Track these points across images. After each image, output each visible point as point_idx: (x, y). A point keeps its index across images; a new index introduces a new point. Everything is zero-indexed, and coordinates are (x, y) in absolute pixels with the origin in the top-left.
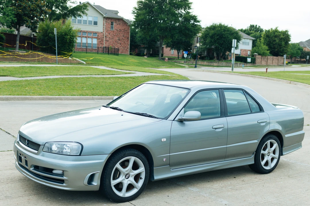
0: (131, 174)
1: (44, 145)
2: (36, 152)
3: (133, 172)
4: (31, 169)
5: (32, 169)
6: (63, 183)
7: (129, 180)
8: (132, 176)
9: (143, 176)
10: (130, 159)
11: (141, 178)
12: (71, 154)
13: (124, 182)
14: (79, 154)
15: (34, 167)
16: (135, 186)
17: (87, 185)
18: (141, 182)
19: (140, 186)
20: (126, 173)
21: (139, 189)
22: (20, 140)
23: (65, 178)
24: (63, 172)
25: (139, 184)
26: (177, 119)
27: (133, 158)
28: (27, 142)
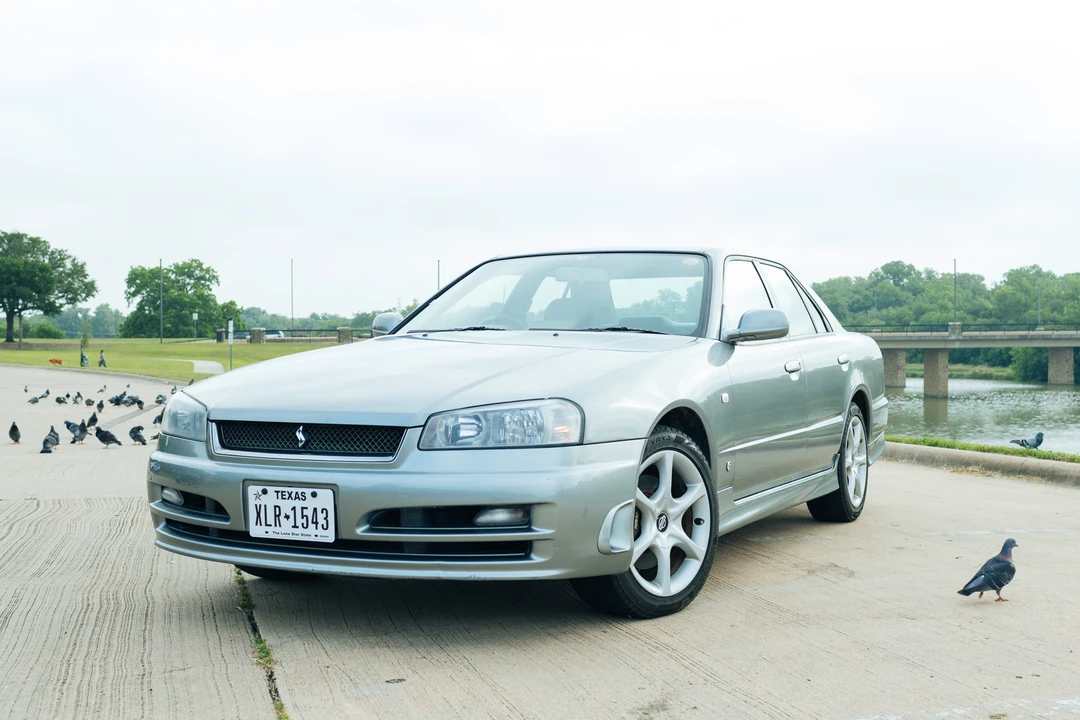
0: (672, 511)
1: (424, 426)
2: (391, 458)
3: (675, 505)
4: (361, 531)
5: (363, 532)
6: (527, 557)
7: (671, 535)
8: (675, 519)
9: (704, 513)
10: (661, 461)
11: (699, 522)
12: (550, 443)
13: (658, 543)
14: (576, 439)
15: (368, 522)
16: (691, 551)
17: (608, 553)
18: (702, 533)
19: (704, 549)
20: (658, 511)
21: (702, 557)
22: (224, 446)
23: (540, 531)
24: (525, 512)
25: (700, 543)
26: (724, 335)
27: (669, 457)
28: (300, 436)
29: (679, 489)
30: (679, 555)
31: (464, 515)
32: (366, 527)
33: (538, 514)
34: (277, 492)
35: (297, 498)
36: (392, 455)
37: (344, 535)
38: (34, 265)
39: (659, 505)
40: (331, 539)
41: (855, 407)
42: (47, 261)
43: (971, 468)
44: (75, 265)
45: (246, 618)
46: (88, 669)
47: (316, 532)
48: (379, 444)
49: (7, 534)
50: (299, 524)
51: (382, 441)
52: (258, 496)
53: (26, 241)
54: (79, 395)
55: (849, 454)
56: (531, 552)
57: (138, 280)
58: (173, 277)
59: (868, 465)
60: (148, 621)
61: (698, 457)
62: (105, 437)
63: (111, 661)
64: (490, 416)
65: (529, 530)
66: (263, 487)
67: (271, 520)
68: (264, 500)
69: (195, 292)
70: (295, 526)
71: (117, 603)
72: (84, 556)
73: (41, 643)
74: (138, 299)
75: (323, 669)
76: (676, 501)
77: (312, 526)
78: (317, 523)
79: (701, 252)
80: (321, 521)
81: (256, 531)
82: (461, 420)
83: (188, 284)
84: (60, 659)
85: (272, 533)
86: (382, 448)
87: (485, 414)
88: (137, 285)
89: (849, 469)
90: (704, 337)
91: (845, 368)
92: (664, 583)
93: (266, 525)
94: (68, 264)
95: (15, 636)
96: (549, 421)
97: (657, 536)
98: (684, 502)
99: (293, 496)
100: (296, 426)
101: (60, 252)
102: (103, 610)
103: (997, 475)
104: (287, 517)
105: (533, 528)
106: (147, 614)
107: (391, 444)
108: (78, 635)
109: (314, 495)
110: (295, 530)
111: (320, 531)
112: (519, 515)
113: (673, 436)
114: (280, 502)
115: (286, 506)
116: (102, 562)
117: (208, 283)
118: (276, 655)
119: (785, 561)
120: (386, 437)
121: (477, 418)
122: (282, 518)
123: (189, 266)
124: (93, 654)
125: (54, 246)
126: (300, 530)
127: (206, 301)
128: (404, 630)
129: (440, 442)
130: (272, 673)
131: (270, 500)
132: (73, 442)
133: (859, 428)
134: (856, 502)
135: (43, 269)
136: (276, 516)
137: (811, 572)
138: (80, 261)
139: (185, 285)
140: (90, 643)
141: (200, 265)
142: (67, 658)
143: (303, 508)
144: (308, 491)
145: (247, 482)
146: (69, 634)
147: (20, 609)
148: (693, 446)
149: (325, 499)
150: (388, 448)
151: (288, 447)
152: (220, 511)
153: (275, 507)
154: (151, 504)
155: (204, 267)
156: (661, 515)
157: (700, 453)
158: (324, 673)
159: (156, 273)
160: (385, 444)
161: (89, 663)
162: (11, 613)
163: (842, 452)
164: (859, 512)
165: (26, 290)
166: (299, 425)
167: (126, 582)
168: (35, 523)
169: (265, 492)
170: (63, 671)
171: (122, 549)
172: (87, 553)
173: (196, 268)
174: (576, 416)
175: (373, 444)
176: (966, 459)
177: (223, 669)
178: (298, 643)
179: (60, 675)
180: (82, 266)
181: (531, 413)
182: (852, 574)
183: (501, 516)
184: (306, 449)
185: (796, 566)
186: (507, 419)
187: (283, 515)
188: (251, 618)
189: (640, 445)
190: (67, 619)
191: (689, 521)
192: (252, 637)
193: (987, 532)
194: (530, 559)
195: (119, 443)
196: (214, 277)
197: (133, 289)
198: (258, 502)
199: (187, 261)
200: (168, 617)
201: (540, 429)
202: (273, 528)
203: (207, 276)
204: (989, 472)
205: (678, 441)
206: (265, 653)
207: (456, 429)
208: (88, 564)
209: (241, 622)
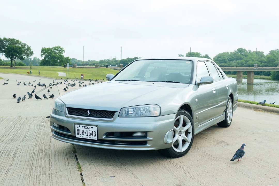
0: (182, 130)
1: (120, 111)
2: (112, 119)
3: (183, 129)
4: (104, 137)
5: (105, 137)
6: (146, 145)
7: (182, 137)
8: (183, 133)
9: (191, 131)
10: (180, 118)
11: (189, 133)
12: (152, 116)
13: (179, 139)
14: (159, 115)
15: (106, 135)
16: (187, 140)
17: (166, 143)
18: (190, 136)
19: (190, 140)
20: (179, 131)
21: (190, 142)
22: (69, 114)
23: (149, 138)
24: (145, 134)
25: (189, 138)
26: (197, 83)
27: (182, 117)
28: (88, 112)
29: (184, 125)
30: (184, 142)
31: (130, 134)
32: (106, 136)
33: (149, 134)
34: (83, 126)
35: (88, 128)
36: (112, 118)
37: (100, 138)
38: (17, 47)
39: (179, 129)
40: (96, 139)
41: (230, 98)
42: (21, 46)
43: (259, 110)
44: (28, 47)
45: (75, 156)
46: (36, 172)
47: (93, 137)
48: (108, 115)
49: (14, 128)
50: (88, 135)
51: (109, 114)
52: (78, 127)
53: (15, 41)
54: (30, 83)
55: (228, 110)
56: (147, 143)
57: (44, 51)
58: (53, 50)
59: (233, 112)
60: (50, 156)
61: (189, 117)
62: (37, 97)
63: (42, 169)
64: (137, 109)
65: (146, 138)
66: (79, 125)
67: (81, 133)
68: (79, 128)
69: (59, 54)
70: (87, 135)
71: (42, 150)
72: (33, 135)
73: (24, 163)
74: (44, 56)
75: (94, 172)
76: (184, 128)
77: (91, 135)
78: (93, 135)
79: (191, 60)
80: (94, 134)
81: (77, 136)
82: (129, 109)
83: (57, 52)
84: (29, 168)
85: (81, 137)
86: (109, 116)
87: (135, 108)
88: (44, 52)
89: (228, 114)
90: (191, 84)
91: (227, 88)
92: (180, 149)
93: (80, 135)
94: (26, 47)
95: (18, 160)
96: (152, 110)
97: (179, 137)
98: (186, 128)
99: (87, 128)
100: (88, 110)
101: (24, 44)
102: (39, 152)
103: (266, 112)
104: (85, 133)
105: (148, 137)
106: (50, 154)
107: (112, 115)
108: (33, 161)
109: (92, 128)
110: (87, 136)
111: (94, 137)
112: (144, 134)
113: (183, 111)
114: (83, 129)
115: (85, 130)
116: (38, 137)
117: (62, 52)
118: (82, 168)
119: (211, 140)
120: (110, 113)
121: (133, 109)
122: (84, 133)
123: (57, 47)
124: (37, 166)
125: (22, 42)
126: (89, 136)
127: (61, 57)
128: (114, 160)
129: (124, 115)
130: (82, 173)
131: (81, 128)
132: (29, 98)
133: (231, 103)
134: (229, 122)
135: (20, 48)
136: (82, 132)
137: (217, 143)
138: (29, 46)
139: (56, 52)
140: (36, 163)
141: (60, 47)
142: (31, 168)
143: (89, 131)
144: (91, 127)
145: (75, 123)
146: (31, 160)
147: (18, 152)
148: (188, 114)
149: (95, 129)
150: (111, 116)
151: (85, 115)
152: (68, 130)
153: (82, 130)
154: (51, 127)
155: (61, 48)
156: (180, 132)
157: (190, 115)
158: (95, 173)
159: (49, 49)
160: (110, 115)
161: (36, 170)
162: (16, 153)
163: (226, 110)
164: (230, 125)
165: (16, 54)
166: (88, 109)
167: (44, 144)
168: (21, 124)
169: (80, 126)
170: (30, 172)
171: (43, 133)
172: (34, 135)
173: (59, 48)
174: (159, 108)
175: (107, 115)
176: (258, 107)
177: (70, 172)
178: (88, 164)
179: (29, 173)
180: (30, 47)
181: (147, 108)
182: (228, 144)
183: (139, 134)
184: (90, 116)
185: (214, 142)
186: (141, 110)
187: (84, 132)
188: (76, 156)
189: (175, 115)
190: (30, 156)
191: (187, 133)
192: (76, 161)
193: (263, 131)
194: (147, 145)
195: (41, 99)
196: (63, 50)
197: (43, 53)
198: (78, 129)
199: (56, 46)
200: (55, 155)
201: (150, 111)
202: (82, 135)
203: (62, 50)
204: (264, 111)
205: (185, 113)
206: (80, 168)
207: (128, 111)
208: (35, 138)
209: (73, 157)
